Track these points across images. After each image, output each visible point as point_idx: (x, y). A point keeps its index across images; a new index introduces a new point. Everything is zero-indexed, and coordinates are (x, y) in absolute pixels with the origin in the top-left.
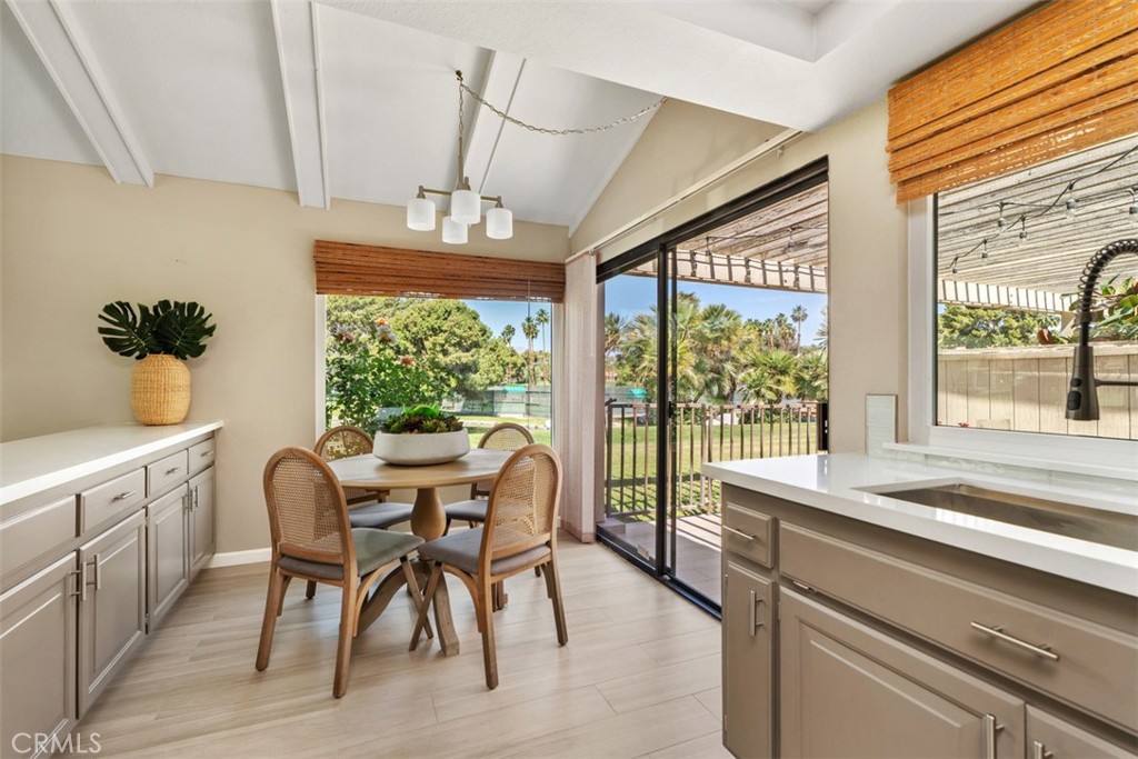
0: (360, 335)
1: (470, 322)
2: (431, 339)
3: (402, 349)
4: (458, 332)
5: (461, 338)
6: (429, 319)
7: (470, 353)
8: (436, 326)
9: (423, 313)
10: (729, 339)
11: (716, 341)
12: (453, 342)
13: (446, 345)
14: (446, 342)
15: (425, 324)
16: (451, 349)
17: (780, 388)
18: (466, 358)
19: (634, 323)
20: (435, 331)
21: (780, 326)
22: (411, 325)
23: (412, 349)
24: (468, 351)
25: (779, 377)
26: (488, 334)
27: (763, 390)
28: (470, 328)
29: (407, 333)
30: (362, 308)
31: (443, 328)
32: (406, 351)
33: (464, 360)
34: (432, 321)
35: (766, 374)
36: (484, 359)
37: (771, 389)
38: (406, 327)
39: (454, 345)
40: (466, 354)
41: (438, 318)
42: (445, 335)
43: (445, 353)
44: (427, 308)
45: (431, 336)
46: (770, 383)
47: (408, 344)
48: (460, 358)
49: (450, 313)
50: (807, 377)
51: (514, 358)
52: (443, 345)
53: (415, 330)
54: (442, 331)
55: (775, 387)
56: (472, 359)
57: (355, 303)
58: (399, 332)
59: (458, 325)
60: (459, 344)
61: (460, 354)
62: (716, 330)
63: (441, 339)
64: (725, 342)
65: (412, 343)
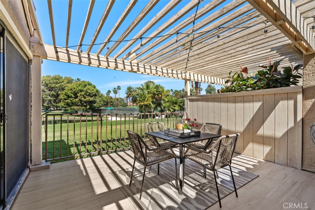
0: (58, 92)
1: (93, 88)
2: (80, 93)
3: (70, 96)
4: (89, 91)
5: (90, 93)
6: (79, 87)
7: (92, 98)
8: (81, 89)
9: (77, 85)
10: (161, 94)
11: (158, 95)
12: (87, 94)
13: (85, 95)
14: (85, 94)
15: (78, 89)
16: (86, 97)
17: (175, 108)
18: (91, 99)
19: (136, 89)
20: (81, 91)
21: (183, 92)
22: (73, 89)
23: (73, 96)
24: (92, 97)
25: (174, 105)
26: (99, 92)
27: (170, 109)
28: (93, 90)
29: (72, 91)
30: (59, 83)
31: (84, 90)
32: (71, 97)
33: (91, 100)
34: (80, 88)
35: (171, 104)
36: (98, 99)
37: (172, 108)
38: (71, 89)
39: (87, 95)
40: (91, 98)
41: (82, 87)
42: (84, 92)
43: (85, 98)
44: (78, 84)
45: (80, 92)
46: (172, 107)
47: (72, 95)
48: (89, 99)
49: (86, 86)
50: (182, 105)
51: (111, 100)
52: (84, 95)
53: (74, 90)
54: (83, 91)
55: (173, 108)
56: (93, 99)
57: (57, 82)
58: (69, 91)
59: (89, 89)
60: (89, 95)
61: (89, 98)
62: (157, 91)
63: (83, 93)
64: (160, 95)
65: (73, 94)
